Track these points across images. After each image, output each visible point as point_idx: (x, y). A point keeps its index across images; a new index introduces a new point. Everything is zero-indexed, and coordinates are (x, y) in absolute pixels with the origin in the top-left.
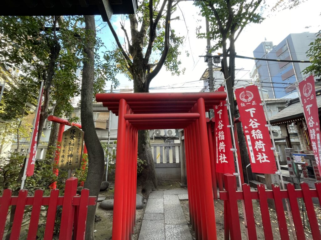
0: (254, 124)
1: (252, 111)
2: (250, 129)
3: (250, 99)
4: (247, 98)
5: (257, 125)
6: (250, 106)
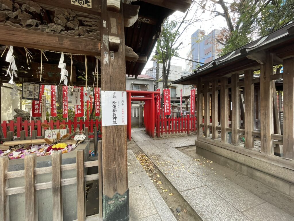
0: (167, 101)
1: (167, 97)
2: (166, 103)
3: (167, 93)
4: (166, 93)
5: (168, 102)
6: (167, 96)
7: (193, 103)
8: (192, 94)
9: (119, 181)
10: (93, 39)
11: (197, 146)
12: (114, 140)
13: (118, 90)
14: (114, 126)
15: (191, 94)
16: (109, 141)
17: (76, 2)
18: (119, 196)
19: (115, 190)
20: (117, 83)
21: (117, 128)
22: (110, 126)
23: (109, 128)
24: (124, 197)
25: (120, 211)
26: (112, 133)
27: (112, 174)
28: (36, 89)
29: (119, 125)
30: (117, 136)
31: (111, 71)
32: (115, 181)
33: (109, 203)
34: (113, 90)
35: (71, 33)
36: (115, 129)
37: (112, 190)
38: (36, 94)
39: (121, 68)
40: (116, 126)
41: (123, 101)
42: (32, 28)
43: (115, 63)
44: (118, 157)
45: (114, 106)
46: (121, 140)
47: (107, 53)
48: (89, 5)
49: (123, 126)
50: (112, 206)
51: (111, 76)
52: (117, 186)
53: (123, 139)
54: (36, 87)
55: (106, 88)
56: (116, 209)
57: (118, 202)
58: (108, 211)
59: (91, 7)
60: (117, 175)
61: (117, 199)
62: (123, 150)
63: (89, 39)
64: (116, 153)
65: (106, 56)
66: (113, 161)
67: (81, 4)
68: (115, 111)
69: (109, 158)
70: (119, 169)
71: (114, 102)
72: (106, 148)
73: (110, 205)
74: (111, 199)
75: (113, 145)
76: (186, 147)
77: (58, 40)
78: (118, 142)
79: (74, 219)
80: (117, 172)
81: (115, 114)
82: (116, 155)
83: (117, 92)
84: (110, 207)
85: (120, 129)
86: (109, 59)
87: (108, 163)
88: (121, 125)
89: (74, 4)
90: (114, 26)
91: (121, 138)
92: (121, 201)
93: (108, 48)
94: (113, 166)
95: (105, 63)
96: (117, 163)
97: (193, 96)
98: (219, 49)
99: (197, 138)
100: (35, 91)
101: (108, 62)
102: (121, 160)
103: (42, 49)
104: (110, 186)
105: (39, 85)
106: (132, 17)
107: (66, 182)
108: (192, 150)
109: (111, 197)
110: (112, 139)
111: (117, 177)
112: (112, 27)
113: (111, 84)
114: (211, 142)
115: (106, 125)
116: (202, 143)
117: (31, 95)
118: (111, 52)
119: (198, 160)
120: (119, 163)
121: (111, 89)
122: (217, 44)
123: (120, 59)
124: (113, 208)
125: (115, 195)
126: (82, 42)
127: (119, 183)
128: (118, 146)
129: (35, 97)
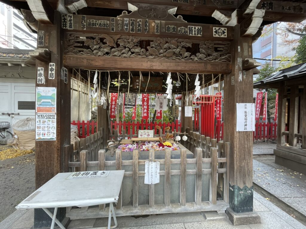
7: (259, 107)
8: (259, 97)
9: (247, 176)
10: (225, 61)
11: (276, 156)
12: (245, 143)
13: (248, 103)
14: (245, 131)
15: (257, 97)
16: (241, 144)
17: (216, 35)
18: (247, 188)
19: (244, 183)
20: (248, 96)
21: (247, 133)
22: (242, 132)
23: (241, 133)
24: (251, 190)
25: (247, 201)
26: (243, 137)
27: (242, 170)
28: (133, 97)
29: (248, 131)
30: (247, 140)
31: (243, 87)
32: (244, 176)
33: (240, 192)
34: (245, 103)
35: (210, 59)
36: (246, 134)
37: (242, 182)
38: (133, 101)
39: (251, 84)
40: (247, 131)
41: (252, 111)
42: (187, 59)
43: (246, 80)
44: (247, 157)
45: (246, 116)
46: (250, 143)
47: (241, 73)
48: (225, 35)
49: (251, 132)
50: (242, 196)
51: (243, 91)
52: (246, 180)
53: (251, 142)
54: (133, 95)
55: (240, 101)
56: (245, 199)
57: (246, 193)
58: (239, 199)
59: (226, 37)
60: (246, 171)
61: (245, 191)
62: (251, 151)
63: (223, 62)
64: (246, 154)
65: (240, 75)
66: (244, 160)
67: (219, 36)
68: (246, 119)
69: (240, 157)
70: (248, 166)
71: (246, 112)
72: (239, 149)
73: (241, 194)
74: (242, 190)
75: (243, 147)
76: (257, 156)
77: (204, 65)
78: (247, 145)
79: (205, 200)
80: (246, 169)
81: (246, 122)
82: (246, 156)
83: (247, 104)
84: (241, 196)
85: (249, 134)
86: (243, 77)
87: (240, 161)
88: (250, 131)
89: (215, 36)
90: (246, 50)
91: (250, 142)
92: (248, 193)
93: (241, 68)
94: (243, 164)
95: (239, 80)
96: (246, 161)
97: (259, 100)
98: (288, 40)
99: (277, 146)
100: (132, 99)
101: (241, 80)
102: (249, 159)
103: (186, 72)
104: (241, 179)
105: (135, 94)
106: (257, 38)
107: (204, 172)
108: (268, 159)
109: (241, 188)
110: (243, 142)
111: (246, 173)
112: (244, 50)
113: (243, 98)
114: (300, 152)
115: (239, 131)
116: (286, 153)
117: (130, 102)
118: (244, 71)
119: (282, 170)
120: (248, 162)
121: (243, 102)
122: (286, 34)
123: (250, 76)
124: (243, 197)
125: (244, 187)
126: (219, 65)
127: (247, 178)
128: (248, 148)
129: (132, 103)
